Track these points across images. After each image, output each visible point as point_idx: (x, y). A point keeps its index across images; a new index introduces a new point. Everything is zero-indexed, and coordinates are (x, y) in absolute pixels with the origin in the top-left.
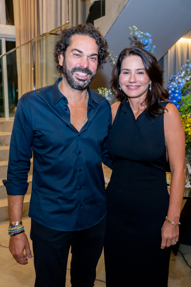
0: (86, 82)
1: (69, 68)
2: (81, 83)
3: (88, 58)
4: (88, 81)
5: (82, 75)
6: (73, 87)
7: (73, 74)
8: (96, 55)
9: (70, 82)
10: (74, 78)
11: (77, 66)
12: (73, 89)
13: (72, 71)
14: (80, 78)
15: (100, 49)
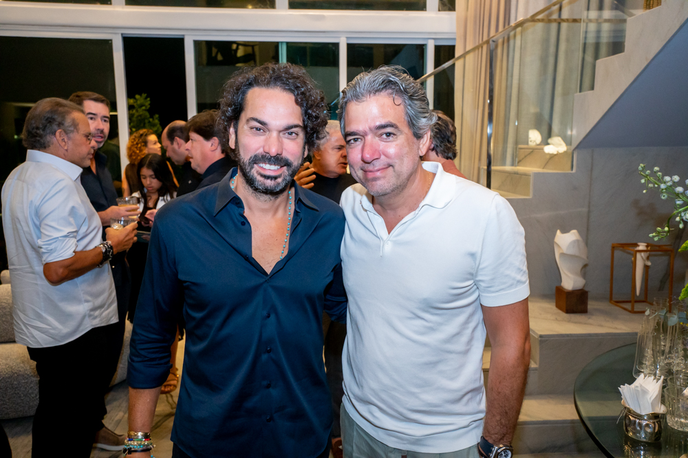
0: (279, 180)
1: (245, 157)
2: (269, 183)
3: (281, 134)
4: (284, 179)
5: (270, 169)
6: (256, 189)
7: (252, 168)
8: (296, 126)
9: (250, 181)
10: (256, 175)
11: (258, 152)
12: (258, 194)
13: (249, 163)
14: (268, 173)
15: (306, 113)
